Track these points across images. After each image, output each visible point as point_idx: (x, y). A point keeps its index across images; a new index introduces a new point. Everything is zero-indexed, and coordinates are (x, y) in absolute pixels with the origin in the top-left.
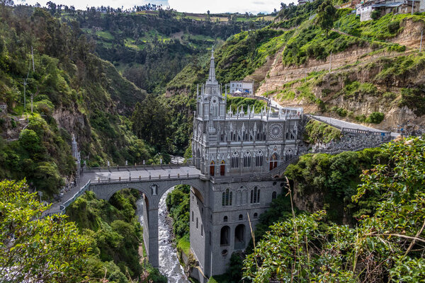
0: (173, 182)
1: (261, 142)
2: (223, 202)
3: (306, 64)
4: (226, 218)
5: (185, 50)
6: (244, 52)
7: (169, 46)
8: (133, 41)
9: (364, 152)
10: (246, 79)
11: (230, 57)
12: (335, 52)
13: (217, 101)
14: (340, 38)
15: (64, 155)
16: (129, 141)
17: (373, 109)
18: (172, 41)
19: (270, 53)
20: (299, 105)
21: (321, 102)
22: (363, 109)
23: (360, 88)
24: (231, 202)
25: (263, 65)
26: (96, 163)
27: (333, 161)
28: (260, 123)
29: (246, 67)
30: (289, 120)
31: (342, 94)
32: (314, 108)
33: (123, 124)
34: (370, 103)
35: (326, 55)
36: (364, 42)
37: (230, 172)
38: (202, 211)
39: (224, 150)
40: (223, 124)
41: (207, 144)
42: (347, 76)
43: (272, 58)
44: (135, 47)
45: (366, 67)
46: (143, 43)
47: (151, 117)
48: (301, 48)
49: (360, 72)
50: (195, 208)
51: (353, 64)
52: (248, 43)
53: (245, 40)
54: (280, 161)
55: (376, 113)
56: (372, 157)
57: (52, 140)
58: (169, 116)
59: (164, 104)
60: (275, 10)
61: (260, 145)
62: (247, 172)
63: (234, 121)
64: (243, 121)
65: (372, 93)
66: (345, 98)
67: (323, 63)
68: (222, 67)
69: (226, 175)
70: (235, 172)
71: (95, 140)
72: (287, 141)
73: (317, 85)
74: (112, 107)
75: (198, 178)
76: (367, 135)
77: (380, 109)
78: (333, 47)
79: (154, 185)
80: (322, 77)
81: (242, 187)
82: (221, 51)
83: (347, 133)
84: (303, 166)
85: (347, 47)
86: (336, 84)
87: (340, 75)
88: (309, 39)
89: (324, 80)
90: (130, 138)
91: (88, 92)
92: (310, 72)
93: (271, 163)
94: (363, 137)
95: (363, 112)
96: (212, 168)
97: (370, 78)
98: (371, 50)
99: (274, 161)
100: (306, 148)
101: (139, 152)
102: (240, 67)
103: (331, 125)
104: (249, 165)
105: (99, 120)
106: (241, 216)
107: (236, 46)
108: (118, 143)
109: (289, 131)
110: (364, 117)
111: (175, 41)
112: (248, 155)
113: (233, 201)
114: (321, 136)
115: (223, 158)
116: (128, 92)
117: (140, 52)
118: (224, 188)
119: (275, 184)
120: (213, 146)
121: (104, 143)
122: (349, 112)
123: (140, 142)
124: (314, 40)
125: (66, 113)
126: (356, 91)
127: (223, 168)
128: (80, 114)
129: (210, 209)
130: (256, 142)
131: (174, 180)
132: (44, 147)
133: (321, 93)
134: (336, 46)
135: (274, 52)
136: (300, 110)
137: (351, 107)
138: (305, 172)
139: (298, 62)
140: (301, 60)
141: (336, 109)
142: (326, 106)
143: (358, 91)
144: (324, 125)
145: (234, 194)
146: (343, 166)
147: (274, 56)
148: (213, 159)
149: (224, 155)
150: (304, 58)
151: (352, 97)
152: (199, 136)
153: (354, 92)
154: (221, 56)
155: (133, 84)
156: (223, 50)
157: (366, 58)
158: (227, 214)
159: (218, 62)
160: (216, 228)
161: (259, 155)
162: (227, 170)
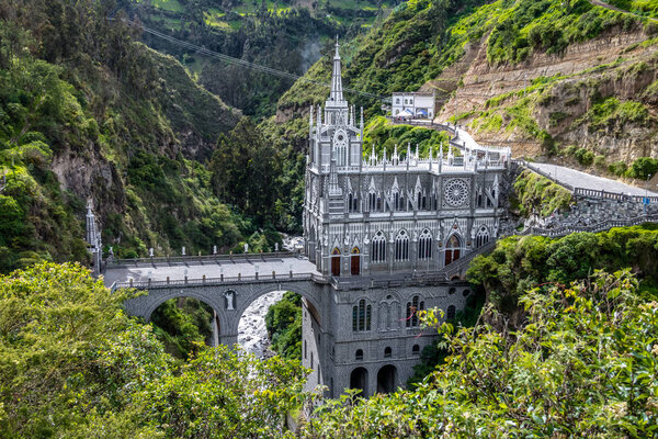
0: (263, 286)
1: (429, 213)
2: (355, 324)
3: (528, 63)
4: (359, 353)
5: (318, 28)
6: (425, 34)
7: (288, 23)
8: (220, 15)
9: (610, 235)
10: (424, 88)
11: (397, 47)
12: (580, 39)
13: (346, 138)
14: (591, 12)
15: (68, 238)
16: (202, 207)
17: (640, 151)
18: (294, 12)
19: (471, 36)
20: (506, 143)
21: (548, 138)
22: (622, 151)
23: (619, 112)
24: (369, 324)
25: (457, 60)
26: (132, 250)
27: (554, 251)
28: (428, 178)
29: (427, 64)
30: (485, 172)
31: (586, 122)
32: (534, 148)
33: (192, 176)
34: (634, 140)
35: (565, 45)
36: (632, 22)
37: (370, 269)
38: (319, 339)
39: (357, 229)
40: (357, 179)
41: (325, 216)
42: (596, 87)
43: (475, 47)
44: (223, 25)
45: (631, 70)
46: (240, 18)
47: (245, 162)
48: (521, 31)
49: (620, 79)
50: (309, 335)
51: (611, 64)
52: (431, 16)
53: (426, 11)
54: (464, 249)
55: (646, 158)
56: (623, 245)
57: (45, 212)
58: (279, 159)
59: (274, 135)
61: (425, 218)
62: (401, 268)
63: (378, 174)
64: (396, 174)
65: (639, 121)
66: (591, 130)
67: (558, 60)
68: (382, 64)
69: (362, 273)
70: (380, 268)
71: (135, 208)
72: (478, 211)
73: (541, 104)
74: (171, 144)
75: (310, 279)
76: (619, 202)
77: (653, 152)
78: (575, 30)
79: (229, 292)
80: (550, 90)
81: (389, 297)
82: (380, 34)
83: (582, 198)
84: (501, 258)
85: (601, 31)
86: (575, 103)
87: (582, 85)
88: (537, 14)
89: (553, 94)
90: (205, 203)
91: (127, 118)
92: (535, 78)
93: (448, 253)
94: (613, 205)
95: (622, 158)
96: (336, 261)
97: (637, 92)
98: (645, 37)
99: (453, 249)
100: (513, 225)
101: (222, 228)
102: (416, 63)
103: (557, 182)
104: (405, 256)
105: (145, 170)
106: (388, 351)
107: (410, 23)
108: (180, 213)
109: (484, 191)
110: (625, 166)
111: (301, 11)
112: (402, 238)
113: (373, 323)
114: (537, 202)
115: (356, 243)
116: (207, 113)
117: (232, 34)
118: (356, 297)
119: (452, 291)
120: (337, 222)
121: (152, 213)
122: (597, 157)
123: (223, 209)
124: (545, 15)
125: (78, 163)
126: (611, 116)
127: (355, 262)
128: (105, 161)
129: (331, 335)
130: (419, 214)
131: (266, 282)
132: (30, 225)
133: (547, 120)
134: (581, 29)
135: (480, 34)
136: (505, 151)
137: (602, 147)
138: (504, 270)
139: (515, 58)
140: (519, 55)
141: (575, 149)
142: (557, 145)
143: (615, 116)
144: (545, 183)
145: (374, 309)
146: (570, 260)
147: (479, 44)
148: (336, 244)
149: (356, 237)
150: (523, 50)
151: (604, 127)
152: (313, 202)
153: (608, 118)
154: (381, 43)
155: (217, 97)
156: (384, 32)
157: (635, 53)
158: (361, 346)
159: (374, 55)
160: (342, 372)
161: (424, 237)
162: (364, 264)
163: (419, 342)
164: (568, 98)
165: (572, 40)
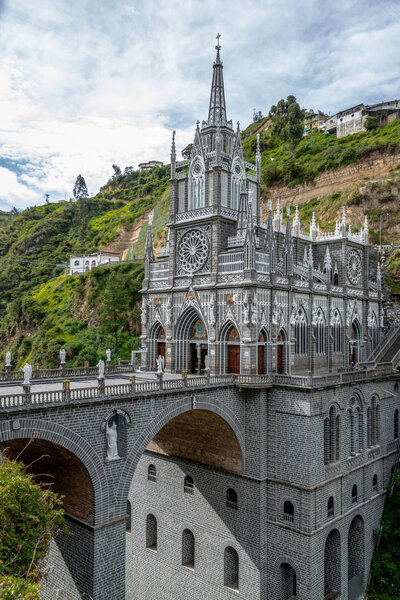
2: (325, 452)
4: (331, 503)
11: (37, 236)
13: (243, 172)
19: (122, 222)
24: (338, 449)
25: (113, 240)
35: (314, 175)
39: (282, 300)
43: (130, 230)
52: (66, 215)
53: (60, 211)
54: (361, 341)
60: (117, 170)
61: (336, 295)
62: (318, 365)
67: (310, 188)
68: (22, 252)
70: (301, 365)
75: (233, 386)
82: (12, 229)
85: (359, 157)
86: (390, 199)
89: (362, 194)
96: (262, 353)
102: (58, 251)
106: (355, 490)
113: (341, 445)
115: (283, 322)
118: (328, 402)
119: (396, 388)
120: (264, 285)
127: (281, 354)
130: (331, 288)
133: (363, 217)
135: (131, 220)
145: (343, 422)
147: (132, 227)
148: (263, 322)
154: (16, 236)
156: (16, 228)
158: (332, 491)
159: (9, 246)
160: (317, 545)
161: (335, 321)
162: (291, 359)
163: (377, 470)
164: (382, 196)
165: (322, 169)
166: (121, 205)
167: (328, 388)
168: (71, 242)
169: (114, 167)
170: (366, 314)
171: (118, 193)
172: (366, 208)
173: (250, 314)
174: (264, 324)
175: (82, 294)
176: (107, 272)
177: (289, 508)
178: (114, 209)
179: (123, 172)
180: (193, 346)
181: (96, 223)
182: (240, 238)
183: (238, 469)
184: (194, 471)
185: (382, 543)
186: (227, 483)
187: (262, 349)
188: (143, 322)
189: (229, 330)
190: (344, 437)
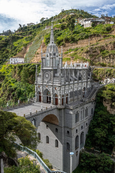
1: (80, 81)
2: (76, 120)
3: (65, 46)
4: (77, 130)
12: (82, 39)
13: (58, 57)
19: (24, 45)
21: (90, 61)
25: (21, 51)
31: (100, 56)
35: (77, 41)
39: (67, 87)
42: (100, 48)
43: (26, 48)
45: (110, 43)
49: (107, 46)
51: (95, 44)
53: (3, 40)
54: (86, 92)
60: (21, 26)
61: (80, 83)
66: (103, 58)
67: (76, 44)
69: (69, 103)
70: (71, 100)
72: (88, 80)
73: (86, 53)
80: (87, 49)
81: (82, 109)
86: (95, 52)
87: (96, 47)
88: (59, 35)
89: (89, 50)
92: (68, 49)
98: (103, 38)
102: (4, 53)
106: (82, 127)
112: (76, 89)
115: (67, 93)
118: (76, 111)
120: (63, 85)
122: (108, 64)
124: (62, 35)
126: (108, 54)
133: (88, 56)
135: (26, 45)
137: (108, 62)
141: (100, 63)
142: (94, 62)
143: (110, 54)
151: (107, 57)
152: (46, 81)
157: (101, 41)
158: (77, 128)
160: (74, 139)
161: (80, 88)
162: (69, 100)
163: (87, 122)
164: (93, 51)
165: (79, 39)
166: (22, 38)
167: (76, 108)
168: (8, 50)
169: (20, 25)
170: (87, 85)
171: (21, 34)
172: (89, 54)
173: (60, 92)
174: (63, 94)
175: (15, 72)
176: (22, 66)
177: (68, 132)
178: (20, 39)
179: (22, 27)
180: (48, 97)
181: (15, 44)
182: (58, 75)
183: (58, 124)
184: (48, 124)
185: (88, 137)
186: (55, 127)
187: (63, 99)
188: (36, 91)
189: (56, 95)
190: (80, 117)
